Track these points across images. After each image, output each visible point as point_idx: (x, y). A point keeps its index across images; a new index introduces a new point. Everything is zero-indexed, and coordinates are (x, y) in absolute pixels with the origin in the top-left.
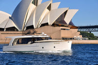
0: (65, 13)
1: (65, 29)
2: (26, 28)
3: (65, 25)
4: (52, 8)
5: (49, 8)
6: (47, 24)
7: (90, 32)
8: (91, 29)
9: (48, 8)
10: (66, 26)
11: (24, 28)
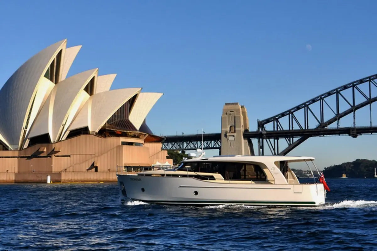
0: (132, 101)
1: (131, 144)
2: (28, 141)
3: (133, 133)
4: (97, 89)
5: (90, 89)
6: (84, 131)
7: (183, 152)
8: (185, 144)
9: (86, 89)
10: (134, 136)
11: (24, 140)
